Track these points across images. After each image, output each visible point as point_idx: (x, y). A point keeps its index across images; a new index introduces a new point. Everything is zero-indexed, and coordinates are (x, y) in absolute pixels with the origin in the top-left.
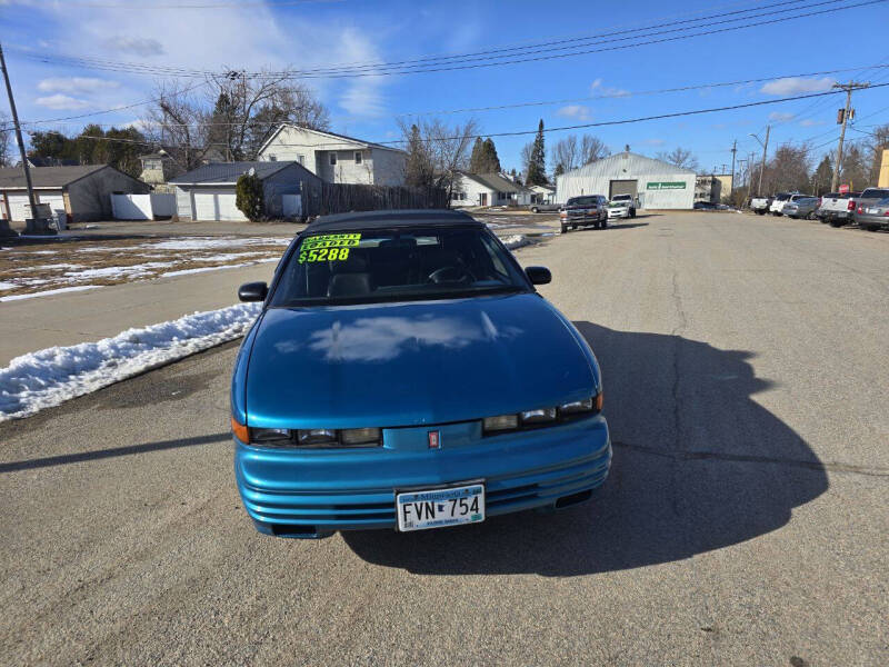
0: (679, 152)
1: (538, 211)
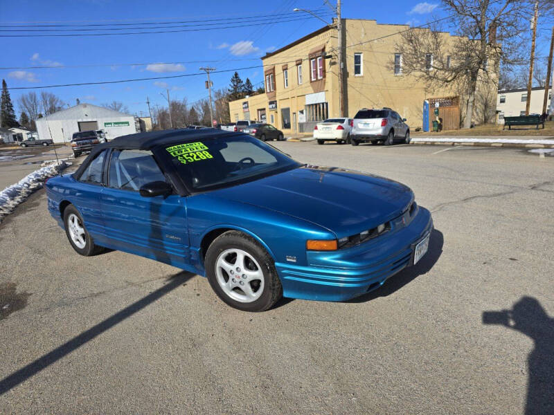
0: (115, 104)
1: (27, 146)
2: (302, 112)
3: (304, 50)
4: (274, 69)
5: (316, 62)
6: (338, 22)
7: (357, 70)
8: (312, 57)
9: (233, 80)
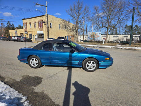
2: (36, 35)
3: (37, 20)
4: (27, 23)
5: (40, 23)
6: (46, 15)
7: (51, 27)
8: (39, 22)
9: (7, 24)
